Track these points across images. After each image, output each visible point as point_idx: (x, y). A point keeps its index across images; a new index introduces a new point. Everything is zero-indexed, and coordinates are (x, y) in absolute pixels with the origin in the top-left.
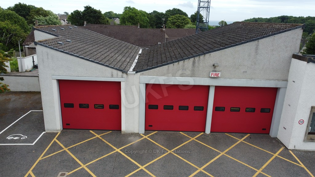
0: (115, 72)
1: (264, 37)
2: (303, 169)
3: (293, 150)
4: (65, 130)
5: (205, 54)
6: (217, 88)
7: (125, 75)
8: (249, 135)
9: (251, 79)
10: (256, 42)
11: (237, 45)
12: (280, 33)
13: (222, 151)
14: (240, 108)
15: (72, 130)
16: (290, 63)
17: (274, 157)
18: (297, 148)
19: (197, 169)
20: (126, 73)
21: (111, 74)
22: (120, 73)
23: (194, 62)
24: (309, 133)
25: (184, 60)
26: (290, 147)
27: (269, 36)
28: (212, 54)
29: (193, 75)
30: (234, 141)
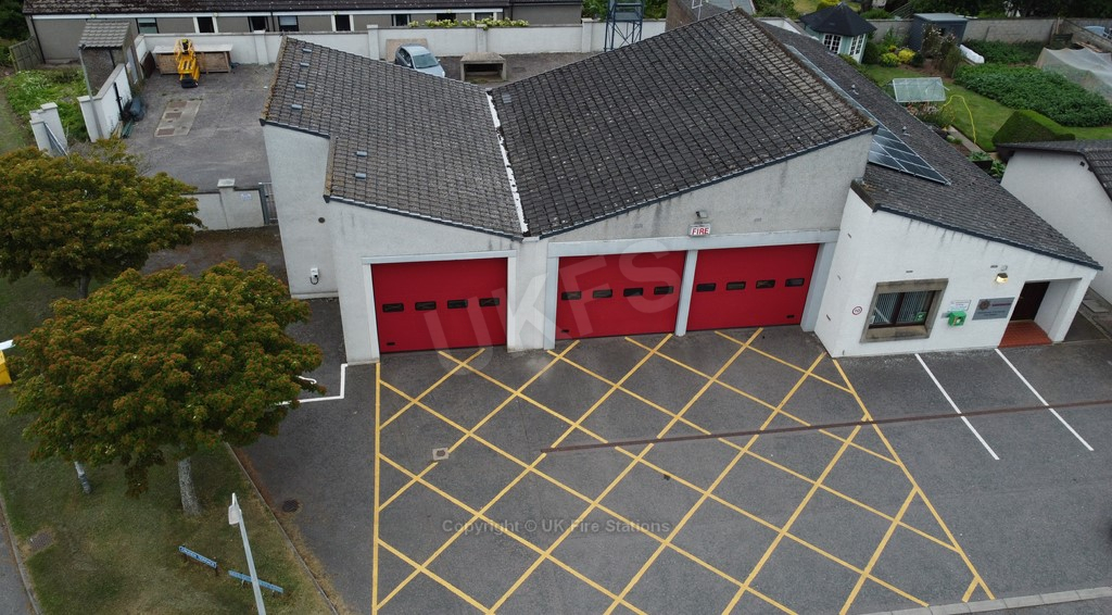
0: (495, 239)
1: (798, 155)
2: (851, 396)
3: (839, 359)
4: (386, 356)
5: (681, 193)
6: (702, 254)
7: (516, 244)
8: (761, 329)
9: (770, 231)
10: (783, 164)
11: (745, 172)
12: (830, 144)
13: (712, 375)
14: (745, 283)
15: (402, 354)
16: (846, 196)
17: (804, 377)
18: (847, 355)
19: (672, 418)
20: (520, 240)
21: (487, 244)
22: (507, 242)
23: (658, 211)
24: (871, 327)
25: (638, 207)
26: (835, 353)
27: (809, 151)
28: (696, 193)
29: (656, 233)
30: (734, 348)
